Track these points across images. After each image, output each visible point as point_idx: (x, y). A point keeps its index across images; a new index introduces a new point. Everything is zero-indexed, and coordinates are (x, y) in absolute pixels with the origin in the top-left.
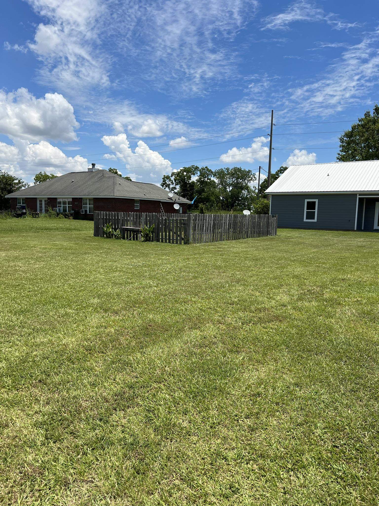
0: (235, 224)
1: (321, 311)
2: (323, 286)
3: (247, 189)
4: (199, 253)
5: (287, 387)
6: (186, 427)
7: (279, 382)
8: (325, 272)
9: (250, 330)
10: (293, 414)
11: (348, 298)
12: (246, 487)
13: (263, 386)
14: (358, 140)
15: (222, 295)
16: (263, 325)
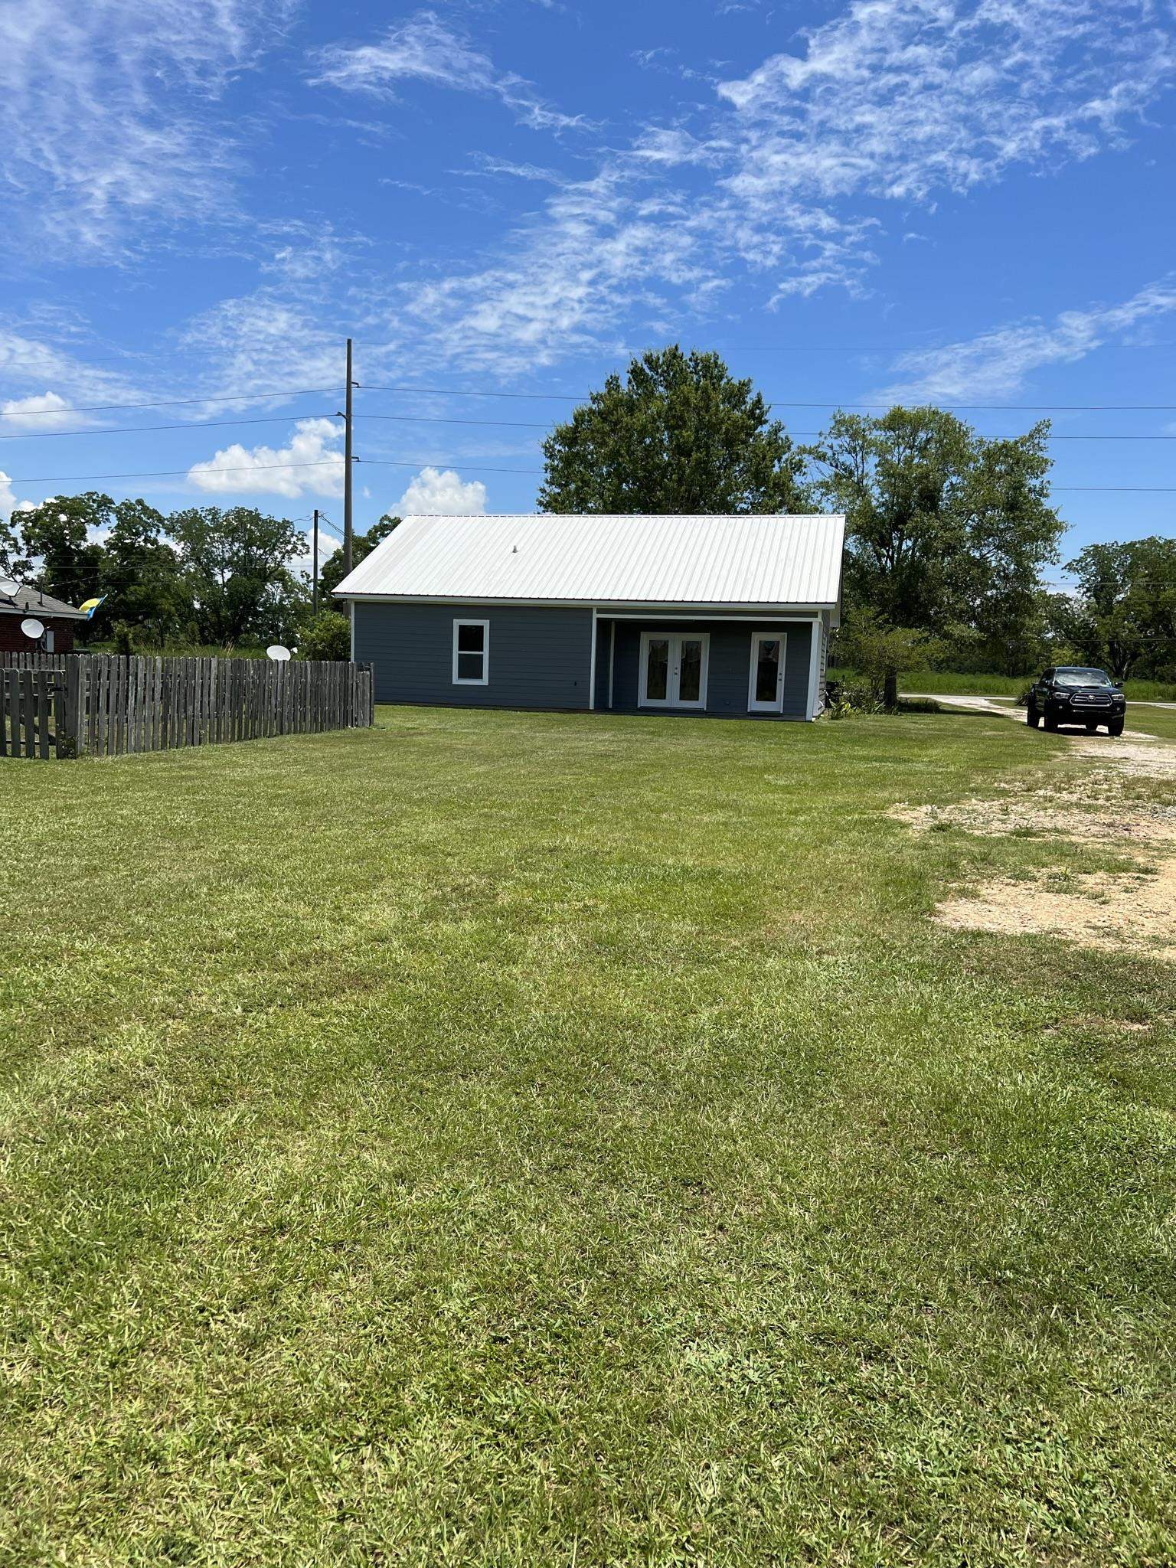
0: (238, 690)
1: (488, 947)
2: (499, 872)
3: (280, 580)
4: (111, 789)
5: (371, 1190)
6: (19, 1385)
7: (349, 1176)
8: (504, 832)
9: (269, 1026)
10: (383, 1268)
11: (562, 901)
12: (218, 1533)
13: (297, 1198)
14: (591, 453)
15: (183, 922)
16: (312, 1006)
